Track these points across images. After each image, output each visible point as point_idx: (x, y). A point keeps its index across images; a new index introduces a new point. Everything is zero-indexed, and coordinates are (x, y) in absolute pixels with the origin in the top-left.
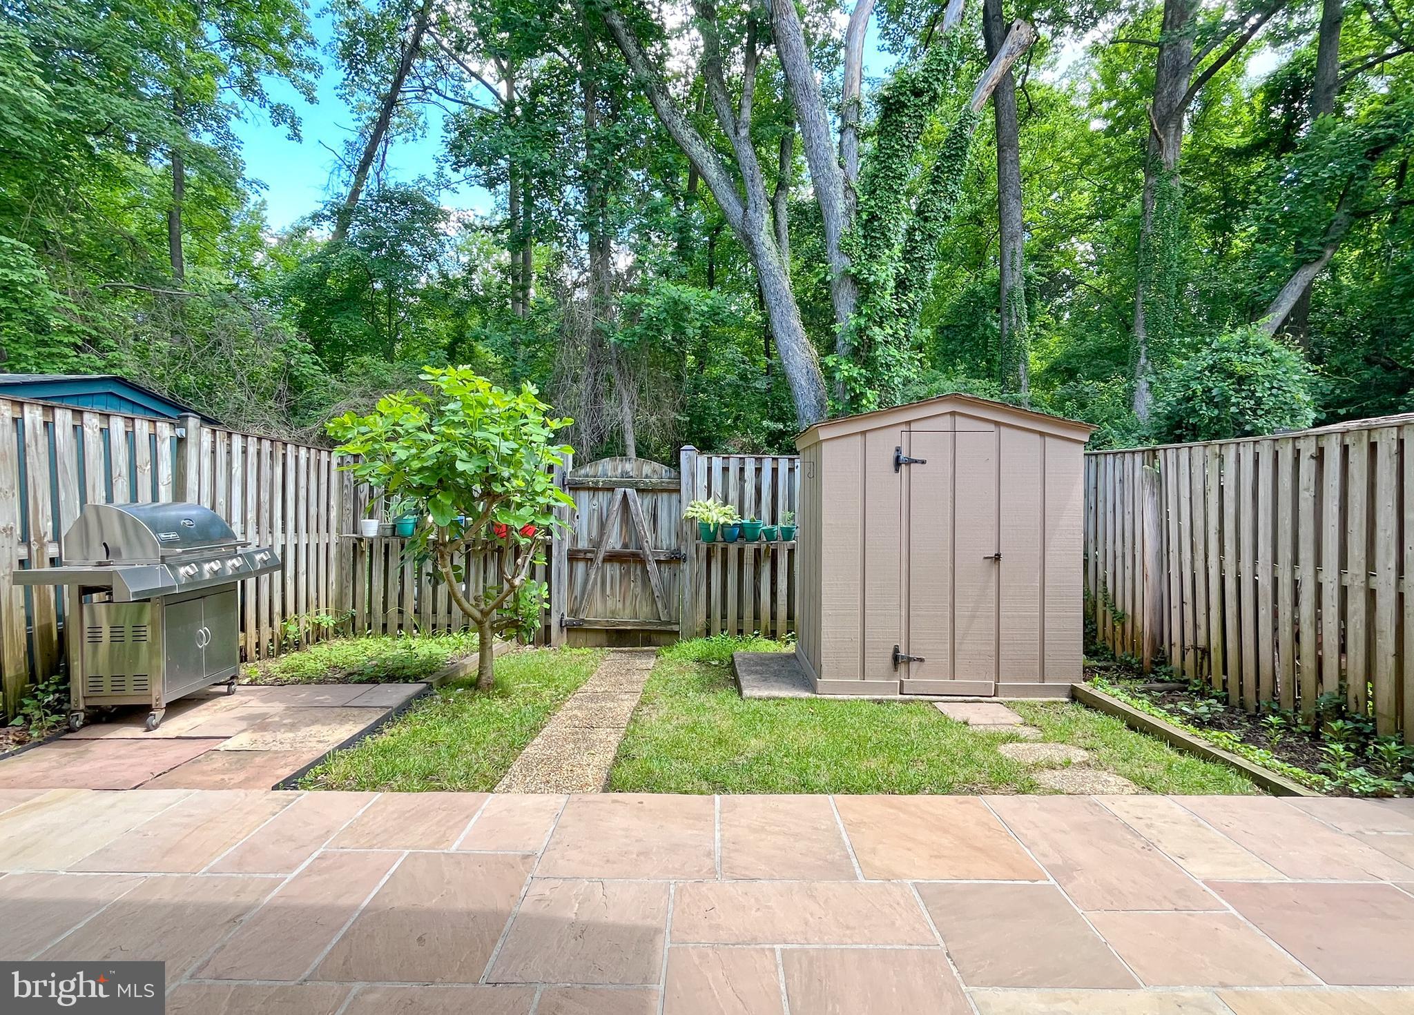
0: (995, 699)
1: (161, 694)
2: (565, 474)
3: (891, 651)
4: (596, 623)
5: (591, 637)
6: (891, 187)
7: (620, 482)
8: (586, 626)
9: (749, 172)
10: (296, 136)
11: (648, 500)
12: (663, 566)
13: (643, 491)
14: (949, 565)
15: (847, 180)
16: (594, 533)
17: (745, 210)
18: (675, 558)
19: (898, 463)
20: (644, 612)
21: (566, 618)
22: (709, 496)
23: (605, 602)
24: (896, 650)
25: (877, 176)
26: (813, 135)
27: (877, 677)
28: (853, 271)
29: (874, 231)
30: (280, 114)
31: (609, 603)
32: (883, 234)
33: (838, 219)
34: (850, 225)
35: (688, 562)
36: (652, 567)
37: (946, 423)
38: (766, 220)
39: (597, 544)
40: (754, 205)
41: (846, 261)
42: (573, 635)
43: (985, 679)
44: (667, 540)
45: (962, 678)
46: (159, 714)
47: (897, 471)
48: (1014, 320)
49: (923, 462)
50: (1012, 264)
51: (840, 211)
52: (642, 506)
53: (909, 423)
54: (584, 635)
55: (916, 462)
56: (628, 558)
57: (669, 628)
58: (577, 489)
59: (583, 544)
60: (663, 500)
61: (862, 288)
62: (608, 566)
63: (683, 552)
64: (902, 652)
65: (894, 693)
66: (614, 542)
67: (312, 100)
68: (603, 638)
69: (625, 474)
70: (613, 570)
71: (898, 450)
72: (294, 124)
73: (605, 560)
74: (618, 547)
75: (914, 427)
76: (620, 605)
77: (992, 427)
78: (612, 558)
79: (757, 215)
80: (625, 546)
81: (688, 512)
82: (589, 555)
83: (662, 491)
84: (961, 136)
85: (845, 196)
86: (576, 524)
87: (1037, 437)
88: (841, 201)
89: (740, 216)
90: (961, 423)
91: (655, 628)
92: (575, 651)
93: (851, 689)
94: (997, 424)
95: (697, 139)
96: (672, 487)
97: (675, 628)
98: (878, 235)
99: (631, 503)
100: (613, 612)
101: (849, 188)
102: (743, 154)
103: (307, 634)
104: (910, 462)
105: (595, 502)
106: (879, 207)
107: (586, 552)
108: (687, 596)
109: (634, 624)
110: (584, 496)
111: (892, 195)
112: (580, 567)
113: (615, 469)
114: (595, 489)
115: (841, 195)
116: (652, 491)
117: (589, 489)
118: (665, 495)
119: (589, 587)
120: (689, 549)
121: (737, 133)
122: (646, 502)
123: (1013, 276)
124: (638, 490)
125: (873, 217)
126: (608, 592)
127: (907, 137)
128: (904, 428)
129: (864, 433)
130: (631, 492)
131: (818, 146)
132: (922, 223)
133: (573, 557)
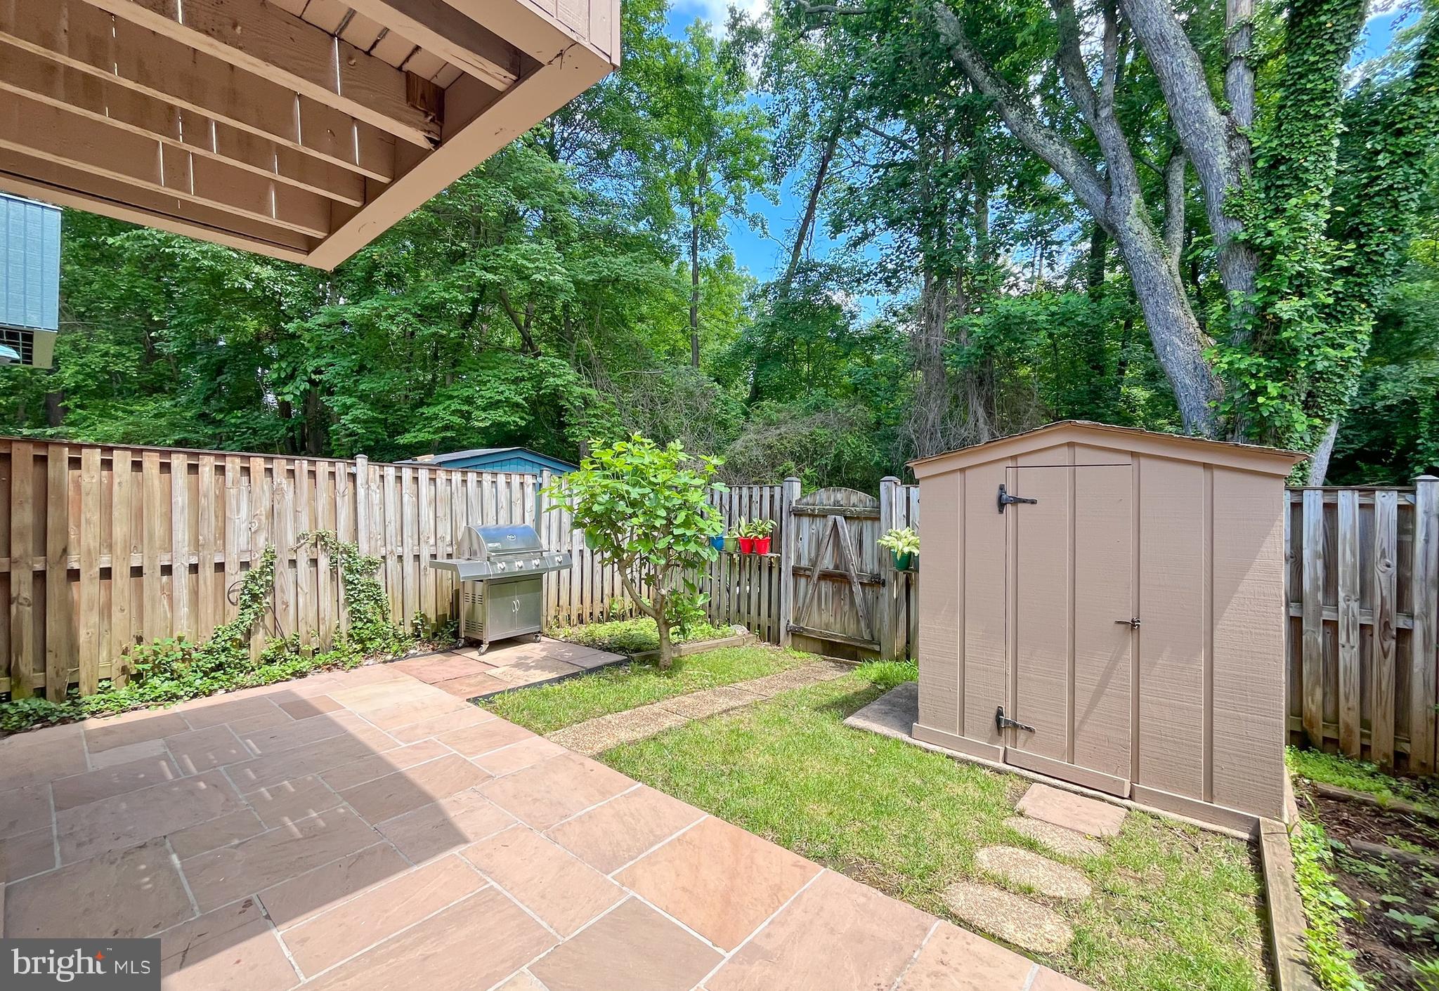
0: (1128, 803)
1: (490, 636)
2: (791, 502)
3: (994, 712)
4: (813, 632)
5: (811, 644)
6: (1307, 114)
7: (832, 510)
8: (805, 634)
9: (1112, 154)
11: (855, 527)
12: (867, 588)
13: (851, 518)
14: (1067, 625)
15: (1232, 126)
16: (813, 555)
17: (1108, 197)
18: (877, 582)
19: (1001, 505)
20: (852, 628)
21: (791, 623)
22: (908, 525)
23: (820, 615)
24: (999, 713)
25: (1283, 107)
26: (1176, 90)
27: (978, 736)
28: (1243, 236)
29: (1280, 178)
31: (824, 616)
33: (1220, 178)
34: (1239, 181)
35: (887, 587)
36: (857, 588)
37: (1063, 456)
38: (1134, 202)
39: (814, 563)
40: (1117, 189)
41: (1236, 227)
42: (797, 639)
43: (1116, 773)
44: (870, 566)
45: (1082, 764)
46: (484, 647)
47: (1001, 511)
49: (1033, 502)
51: (1221, 168)
52: (850, 532)
53: (1014, 458)
54: (804, 641)
55: (1024, 501)
56: (838, 578)
57: (870, 647)
58: (800, 515)
59: (805, 563)
60: (867, 525)
61: (1263, 255)
62: (823, 583)
63: (883, 577)
64: (1008, 716)
65: (997, 759)
66: (827, 563)
68: (819, 647)
69: (836, 503)
70: (825, 587)
71: (1002, 488)
73: (819, 578)
74: (831, 567)
75: (1021, 462)
76: (832, 620)
77: (1128, 459)
78: (825, 576)
79: (1123, 198)
80: (836, 567)
81: (887, 541)
82: (808, 573)
83: (866, 519)
85: (1231, 148)
86: (800, 545)
87: (1201, 470)
88: (1224, 156)
89: (1102, 205)
90: (1083, 456)
91: (858, 644)
92: (796, 654)
93: (948, 741)
94: (1133, 454)
96: (873, 515)
97: (877, 648)
98: (1286, 182)
99: (840, 529)
100: (827, 625)
101: (1234, 137)
102: (1105, 136)
103: (631, 610)
104: (1017, 501)
105: (814, 527)
106: (1287, 146)
107: (806, 569)
108: (886, 618)
109: (845, 639)
110: (805, 521)
111: (1310, 124)
112: (803, 581)
113: (829, 499)
114: (813, 516)
115: (1223, 150)
116: (858, 518)
117: (810, 515)
118: (869, 523)
119: (807, 600)
120: (887, 575)
121: (1097, 115)
122: (853, 528)
124: (846, 518)
125: (1277, 161)
126: (823, 607)
127: (1332, 40)
128: (1010, 463)
129: (963, 470)
130: (840, 519)
131: (1185, 101)
133: (796, 572)
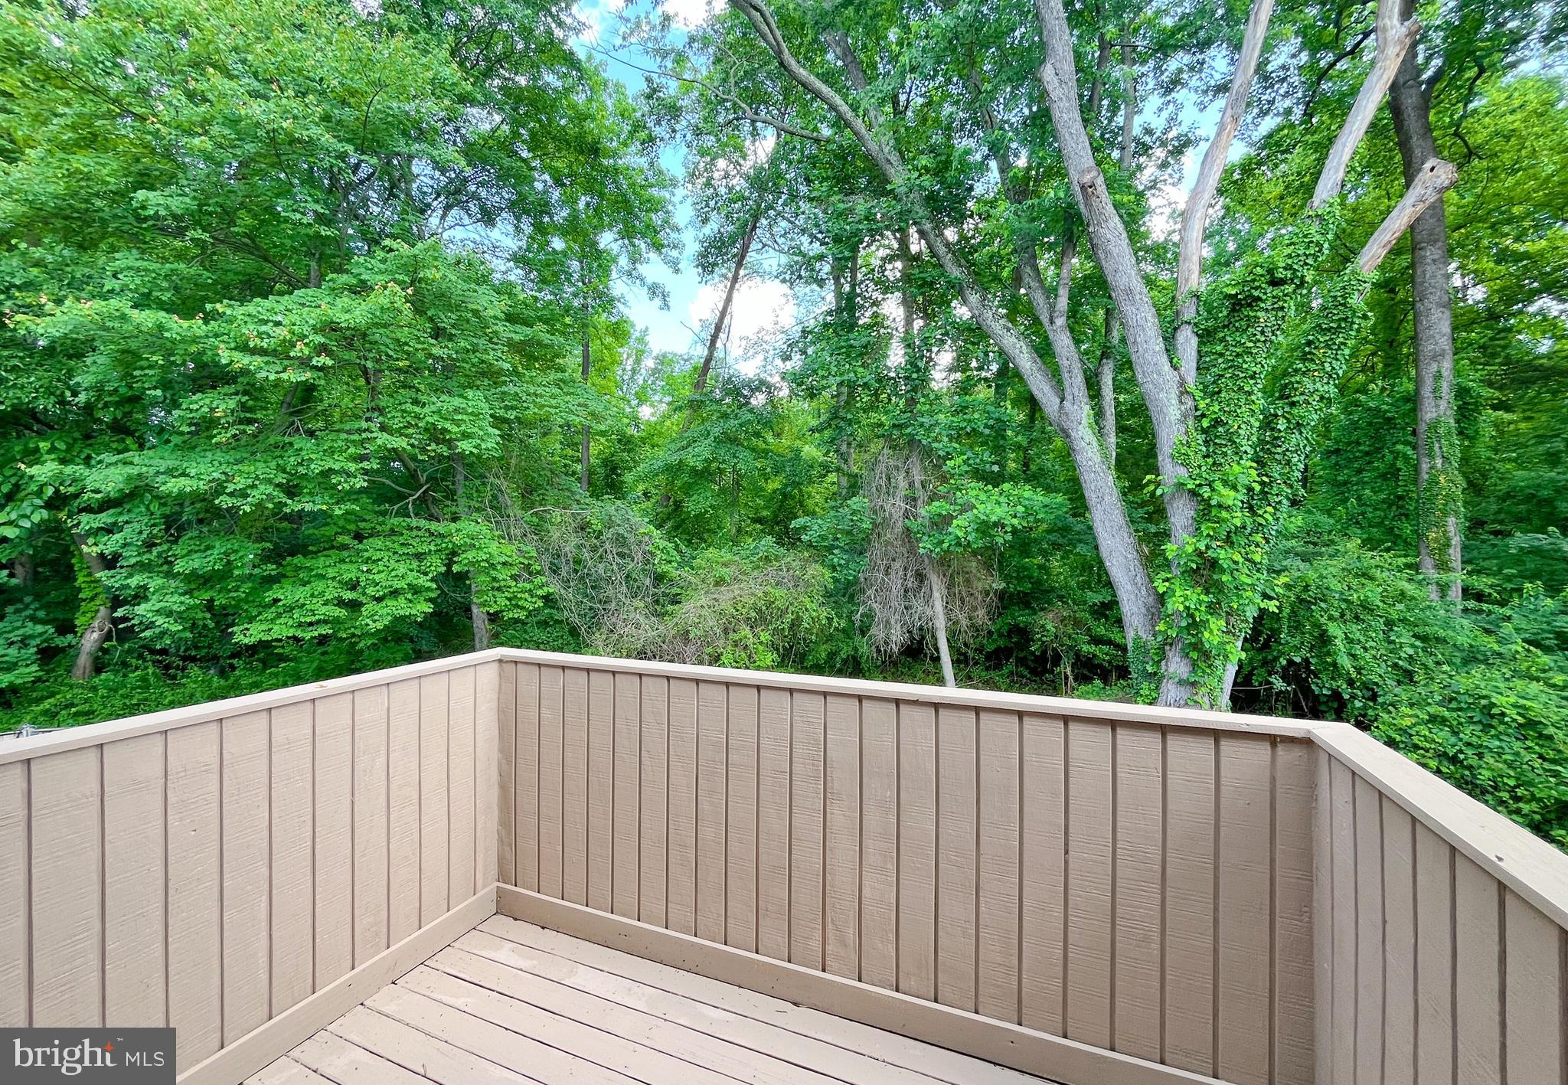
6: (1241, 388)
9: (1066, 363)
10: (666, 306)
15: (1182, 383)
17: (1062, 400)
26: (1138, 339)
28: (1191, 485)
29: (1217, 437)
30: (654, 290)
32: (1230, 440)
33: (1170, 426)
34: (1187, 432)
38: (1086, 414)
40: (1072, 395)
41: (1182, 472)
48: (1439, 462)
50: (1435, 390)
51: (1173, 417)
67: (677, 271)
72: (664, 296)
79: (1075, 407)
84: (1344, 305)
85: (1181, 402)
88: (1175, 407)
89: (1056, 407)
95: (1008, 330)
98: (1224, 442)
101: (1184, 392)
102: (1060, 346)
106: (1225, 411)
111: (1243, 397)
115: (1175, 402)
121: (1052, 322)
123: (1437, 406)
125: (1217, 422)
127: (1263, 333)
131: (1145, 351)
132: (1287, 409)
